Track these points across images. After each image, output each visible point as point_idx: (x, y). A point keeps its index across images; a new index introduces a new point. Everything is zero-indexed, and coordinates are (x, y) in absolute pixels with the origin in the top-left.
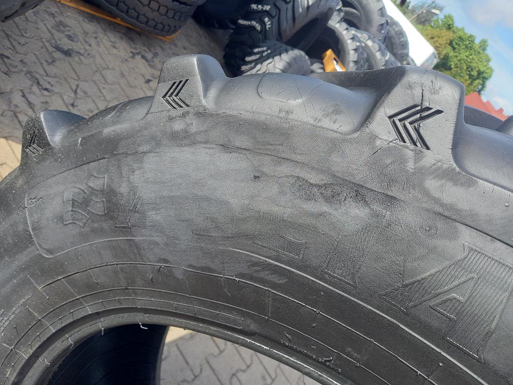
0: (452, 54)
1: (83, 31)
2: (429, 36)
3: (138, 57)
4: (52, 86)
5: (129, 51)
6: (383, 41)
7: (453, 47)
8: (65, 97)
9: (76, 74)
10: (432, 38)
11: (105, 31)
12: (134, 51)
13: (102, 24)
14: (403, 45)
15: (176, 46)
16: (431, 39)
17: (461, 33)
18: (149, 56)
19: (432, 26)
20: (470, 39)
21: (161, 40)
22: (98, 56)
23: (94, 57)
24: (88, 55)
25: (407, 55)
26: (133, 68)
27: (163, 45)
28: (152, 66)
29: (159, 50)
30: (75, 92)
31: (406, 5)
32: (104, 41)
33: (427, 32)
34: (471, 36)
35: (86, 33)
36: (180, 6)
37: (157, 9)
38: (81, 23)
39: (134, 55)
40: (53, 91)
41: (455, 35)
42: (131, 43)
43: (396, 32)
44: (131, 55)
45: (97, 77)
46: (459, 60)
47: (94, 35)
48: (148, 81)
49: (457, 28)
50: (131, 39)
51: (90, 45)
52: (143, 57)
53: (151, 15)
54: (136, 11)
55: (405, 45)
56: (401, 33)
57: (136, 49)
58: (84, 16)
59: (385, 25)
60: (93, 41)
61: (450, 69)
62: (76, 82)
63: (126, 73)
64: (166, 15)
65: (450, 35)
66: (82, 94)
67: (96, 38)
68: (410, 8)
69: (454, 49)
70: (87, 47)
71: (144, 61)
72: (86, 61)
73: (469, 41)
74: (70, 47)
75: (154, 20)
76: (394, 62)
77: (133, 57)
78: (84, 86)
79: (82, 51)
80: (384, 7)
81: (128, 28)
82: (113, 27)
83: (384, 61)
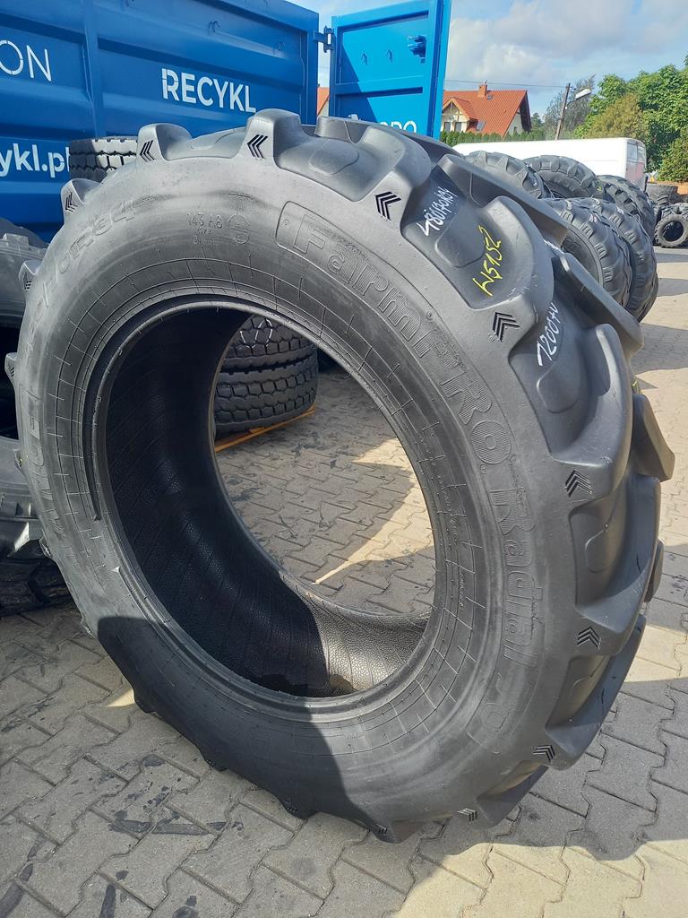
0: (658, 116)
1: (237, 469)
2: (604, 128)
3: (303, 451)
4: (261, 534)
5: (290, 453)
6: (545, 194)
7: (652, 106)
8: (281, 535)
9: (268, 508)
10: (610, 126)
11: (253, 452)
12: (293, 448)
13: (245, 449)
14: (577, 173)
15: (324, 411)
16: (609, 130)
17: (646, 81)
18: (310, 441)
19: (595, 113)
20: (666, 75)
21: (306, 417)
22: (269, 479)
23: (267, 483)
24: (261, 484)
25: (594, 178)
26: (309, 464)
27: (312, 421)
28: (323, 448)
29: (313, 429)
30: (285, 525)
31: (534, 124)
32: (261, 461)
33: (596, 125)
34: (663, 71)
35: (241, 468)
36: (296, 367)
37: (285, 386)
38: (228, 462)
39: (297, 452)
40: (266, 538)
41: (639, 92)
42: (284, 443)
43: (552, 169)
44: (294, 454)
45: (288, 497)
46: (679, 112)
47: (249, 463)
48: (333, 465)
49: (633, 82)
50: (281, 440)
51: (255, 475)
52: (307, 447)
53: (284, 398)
54: (269, 406)
55: (579, 170)
56: (561, 163)
57: (293, 445)
58: (225, 455)
59: (531, 175)
60: (253, 470)
61: (676, 135)
62: (276, 515)
63: (308, 474)
64: (297, 384)
65: (633, 98)
66: (291, 521)
67: (252, 464)
68: (543, 121)
69: (655, 107)
70: (254, 479)
71: (310, 450)
72: (265, 492)
73: (668, 77)
74: (242, 490)
75: (289, 400)
76: (584, 203)
77: (299, 454)
78: (286, 513)
79: (253, 485)
80: (510, 157)
81: (269, 432)
82: (256, 442)
83: (569, 213)
